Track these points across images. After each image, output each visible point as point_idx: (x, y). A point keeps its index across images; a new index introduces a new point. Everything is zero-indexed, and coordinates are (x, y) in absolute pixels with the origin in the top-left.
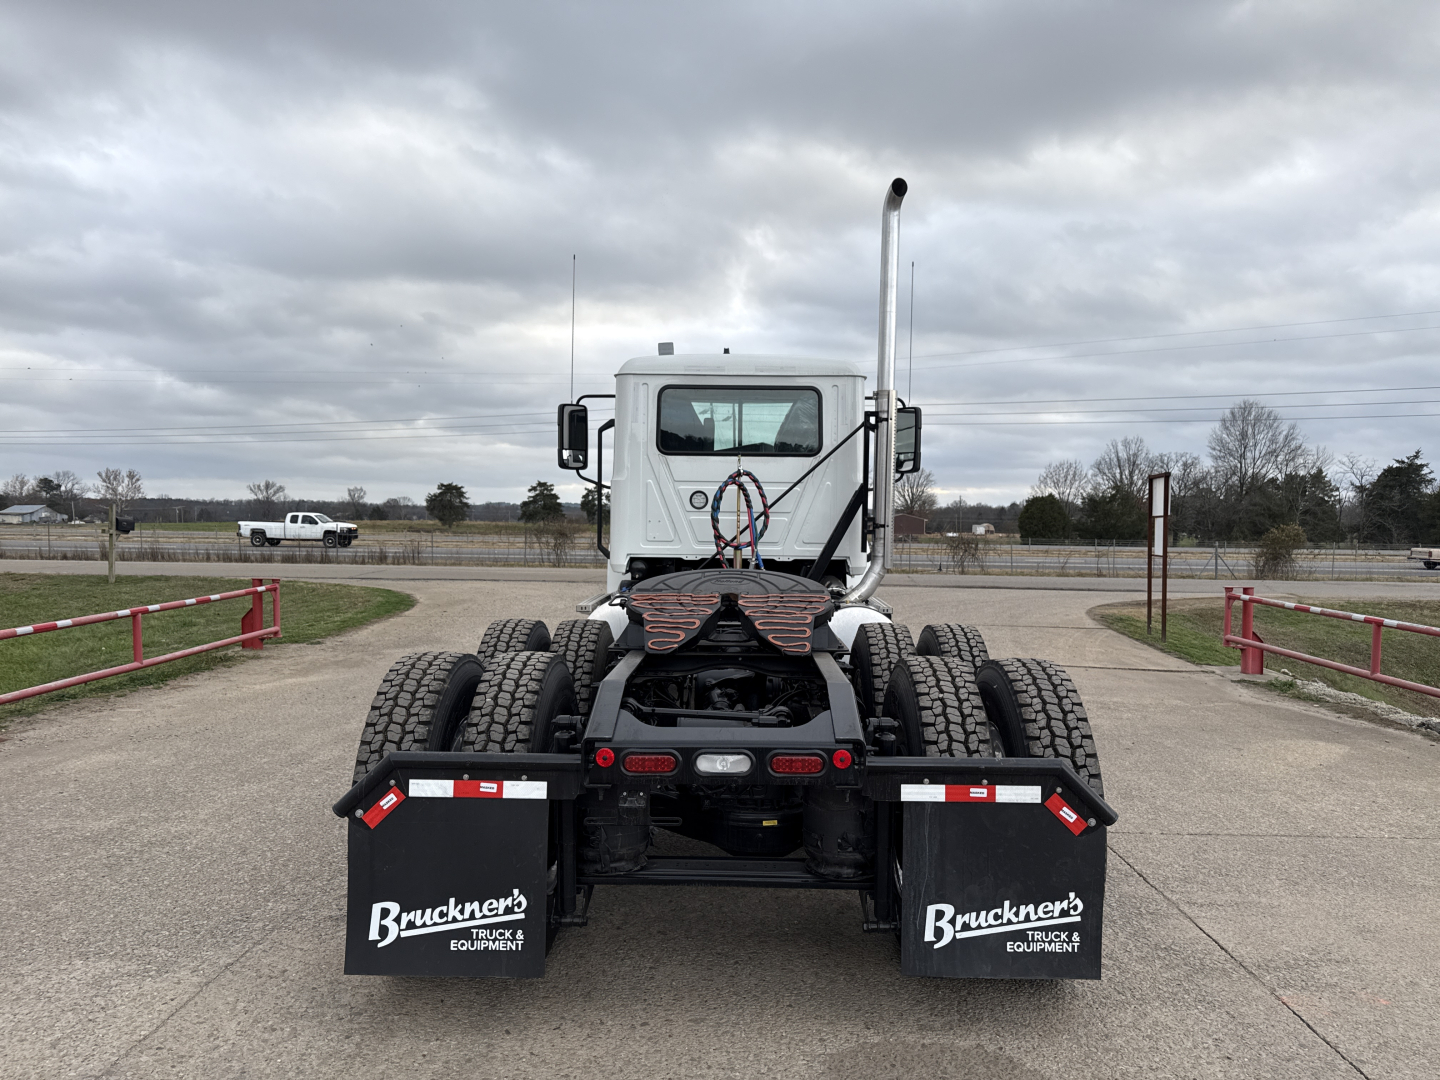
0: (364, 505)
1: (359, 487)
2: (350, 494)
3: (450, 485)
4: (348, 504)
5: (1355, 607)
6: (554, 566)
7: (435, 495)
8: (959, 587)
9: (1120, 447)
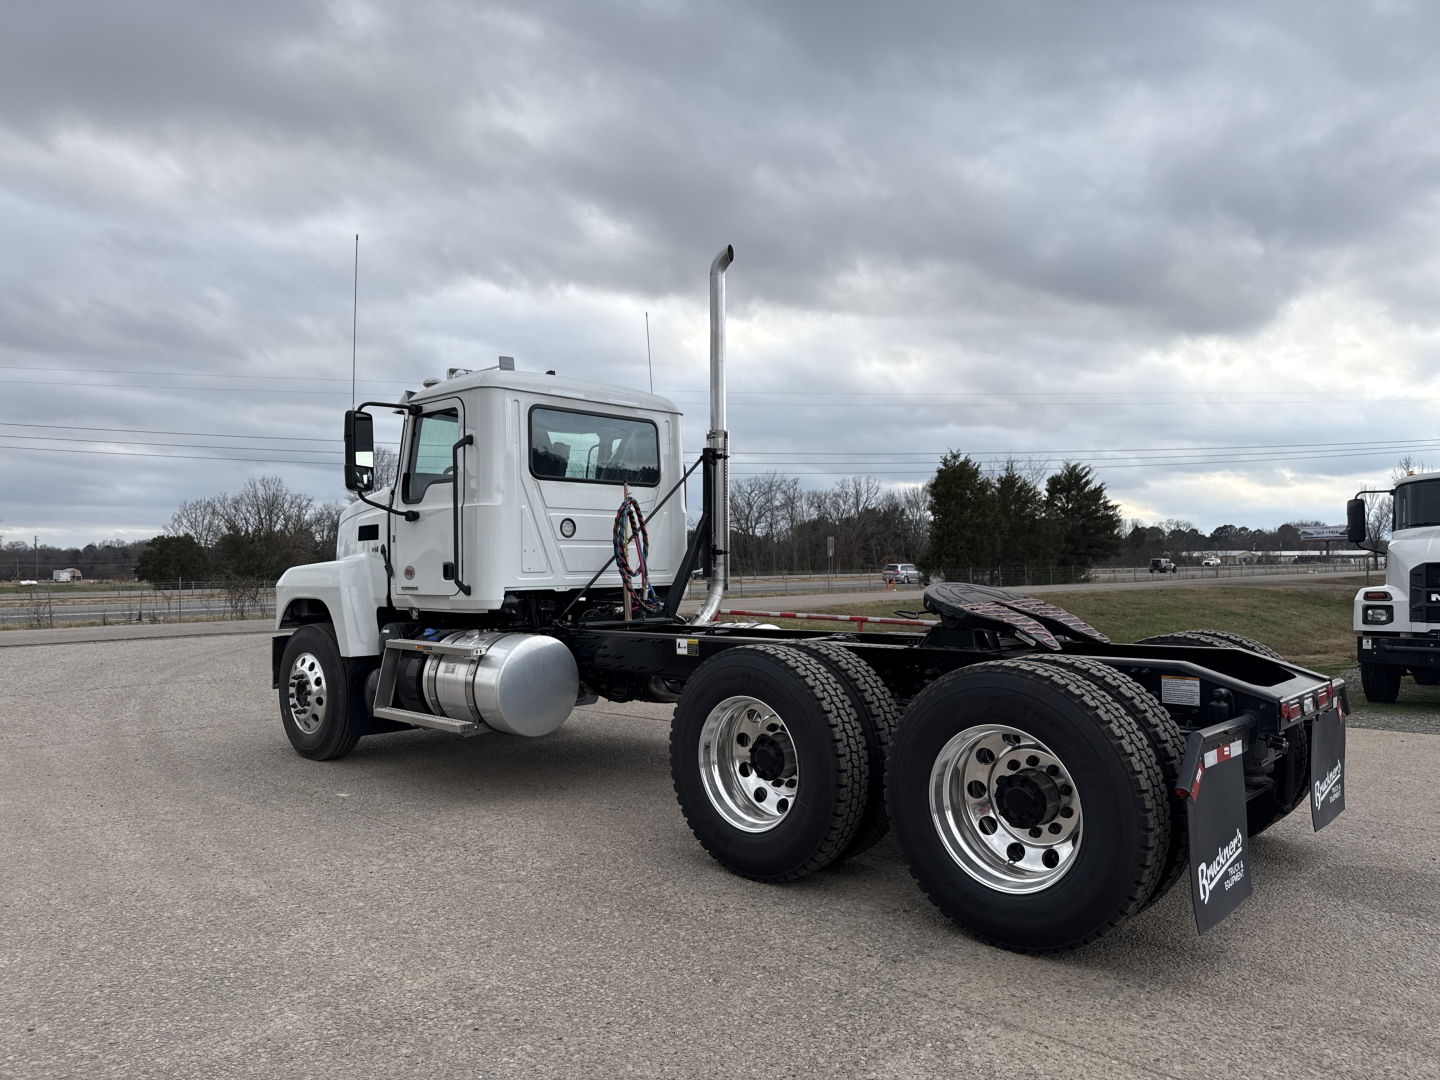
5: (841, 609)
8: (206, 635)
9: (259, 486)
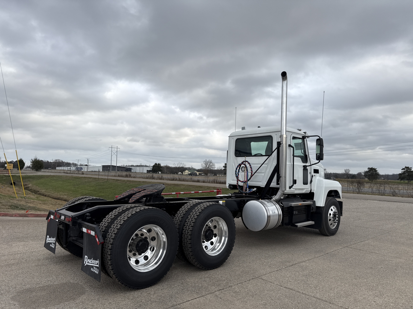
0: (349, 174)
1: (348, 169)
2: (345, 171)
3: (372, 168)
4: (345, 174)
6: (358, 193)
7: (367, 171)
